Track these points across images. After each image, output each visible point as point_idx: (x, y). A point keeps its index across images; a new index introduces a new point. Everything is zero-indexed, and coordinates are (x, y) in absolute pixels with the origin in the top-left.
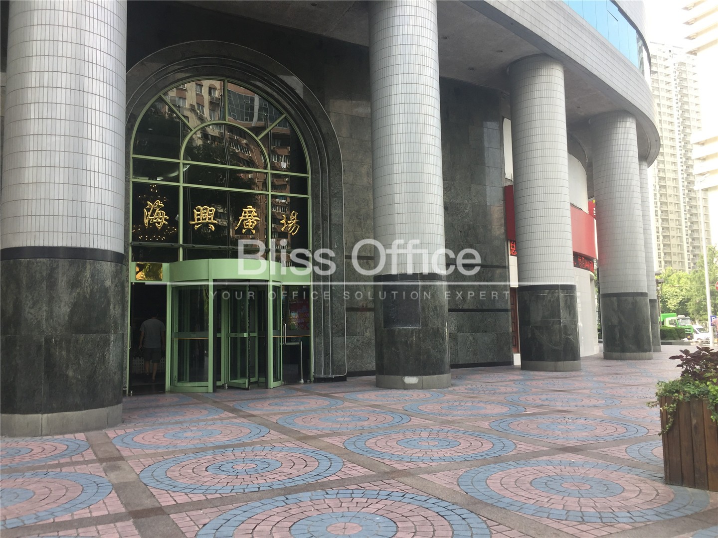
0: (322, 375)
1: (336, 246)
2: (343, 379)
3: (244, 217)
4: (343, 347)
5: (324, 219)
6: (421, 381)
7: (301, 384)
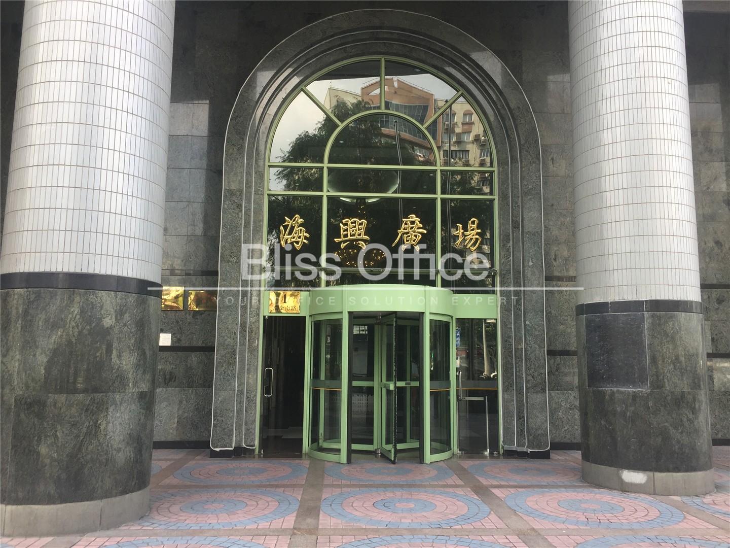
0: (514, 447)
1: (531, 264)
2: (545, 456)
3: (404, 229)
4: (543, 409)
5: (516, 226)
6: (651, 481)
7: (485, 457)
